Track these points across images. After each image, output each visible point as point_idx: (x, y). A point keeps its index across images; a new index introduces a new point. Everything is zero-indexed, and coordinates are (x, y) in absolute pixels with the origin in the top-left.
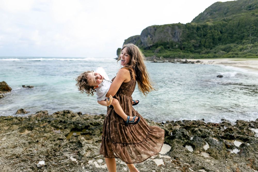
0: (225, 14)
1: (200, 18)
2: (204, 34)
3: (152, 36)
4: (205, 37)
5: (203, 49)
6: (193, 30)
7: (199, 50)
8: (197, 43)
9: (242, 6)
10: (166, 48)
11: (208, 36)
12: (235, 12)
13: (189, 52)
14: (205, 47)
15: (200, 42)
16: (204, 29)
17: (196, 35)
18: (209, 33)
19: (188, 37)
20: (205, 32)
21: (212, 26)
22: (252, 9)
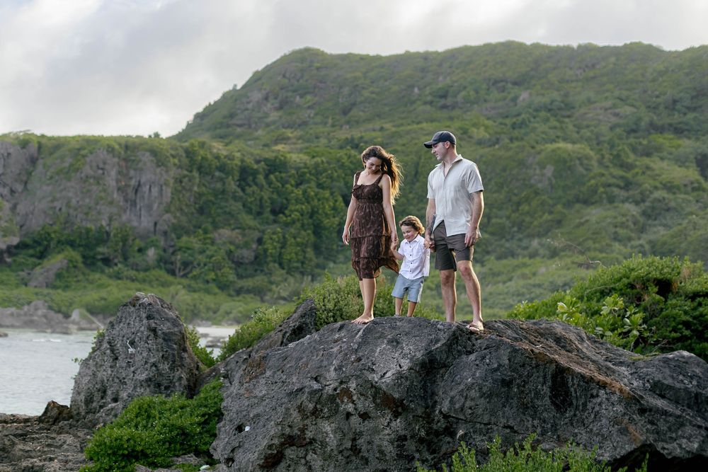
0: (345, 112)
1: (232, 116)
2: (273, 202)
3: (12, 192)
4: (282, 218)
5: (275, 278)
6: (221, 180)
7: (259, 280)
8: (246, 245)
9: (412, 87)
10: (91, 261)
11: (292, 211)
12: (387, 109)
13: (213, 286)
14: (281, 265)
15: (260, 241)
16: (272, 177)
17: (239, 205)
18: (298, 201)
19: (201, 211)
20: (279, 194)
21: (306, 166)
22: (454, 107)
